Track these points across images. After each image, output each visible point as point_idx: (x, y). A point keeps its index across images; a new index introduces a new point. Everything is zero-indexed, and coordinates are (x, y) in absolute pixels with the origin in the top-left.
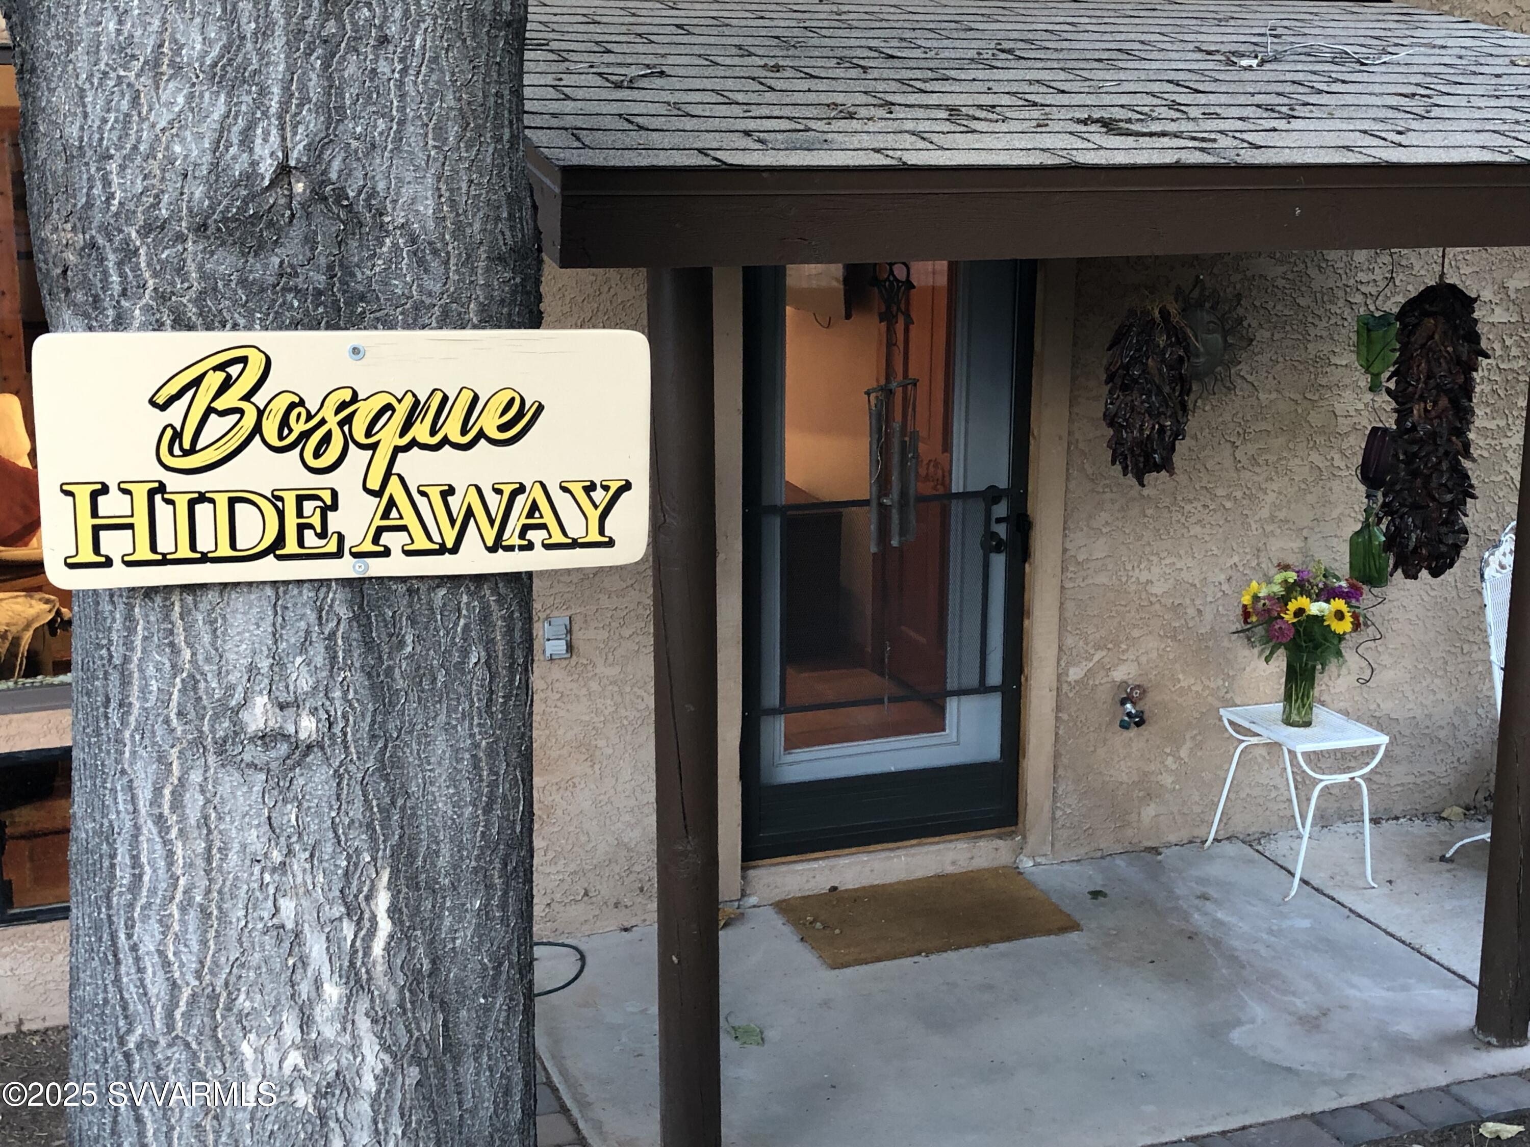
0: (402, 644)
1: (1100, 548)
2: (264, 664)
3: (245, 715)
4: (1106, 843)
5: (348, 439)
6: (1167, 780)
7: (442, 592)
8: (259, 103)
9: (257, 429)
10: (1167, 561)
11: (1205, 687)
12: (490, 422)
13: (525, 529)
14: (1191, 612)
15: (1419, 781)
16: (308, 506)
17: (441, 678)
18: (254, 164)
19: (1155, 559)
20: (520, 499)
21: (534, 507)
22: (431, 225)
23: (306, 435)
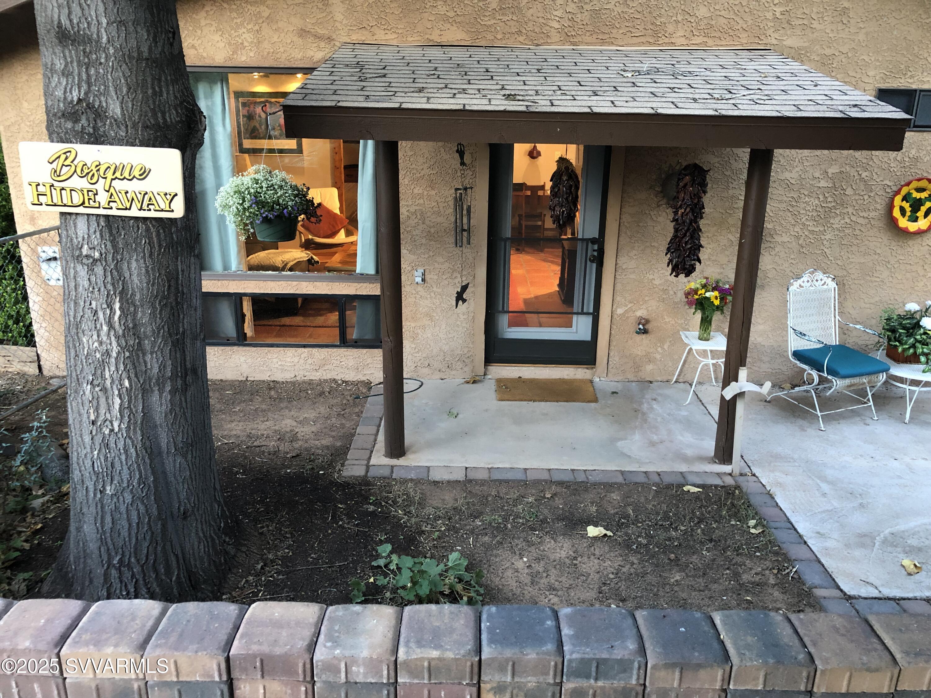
0: (121, 235)
1: (632, 264)
2: (86, 236)
3: (83, 250)
4: (631, 377)
5: (99, 176)
6: (658, 356)
7: (132, 221)
8: (73, 81)
9: (75, 171)
10: (661, 272)
11: (676, 322)
12: (136, 173)
13: (148, 205)
14: (671, 292)
15: (774, 371)
16: (90, 193)
17: (134, 245)
18: (72, 98)
19: (656, 271)
20: (146, 196)
21: (150, 199)
22: (120, 116)
23: (88, 173)
